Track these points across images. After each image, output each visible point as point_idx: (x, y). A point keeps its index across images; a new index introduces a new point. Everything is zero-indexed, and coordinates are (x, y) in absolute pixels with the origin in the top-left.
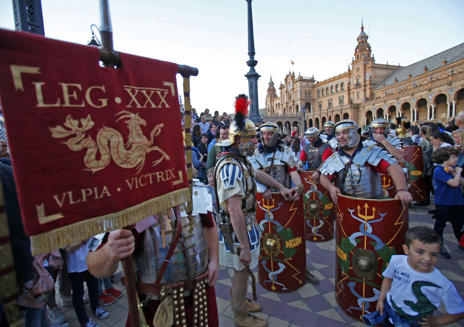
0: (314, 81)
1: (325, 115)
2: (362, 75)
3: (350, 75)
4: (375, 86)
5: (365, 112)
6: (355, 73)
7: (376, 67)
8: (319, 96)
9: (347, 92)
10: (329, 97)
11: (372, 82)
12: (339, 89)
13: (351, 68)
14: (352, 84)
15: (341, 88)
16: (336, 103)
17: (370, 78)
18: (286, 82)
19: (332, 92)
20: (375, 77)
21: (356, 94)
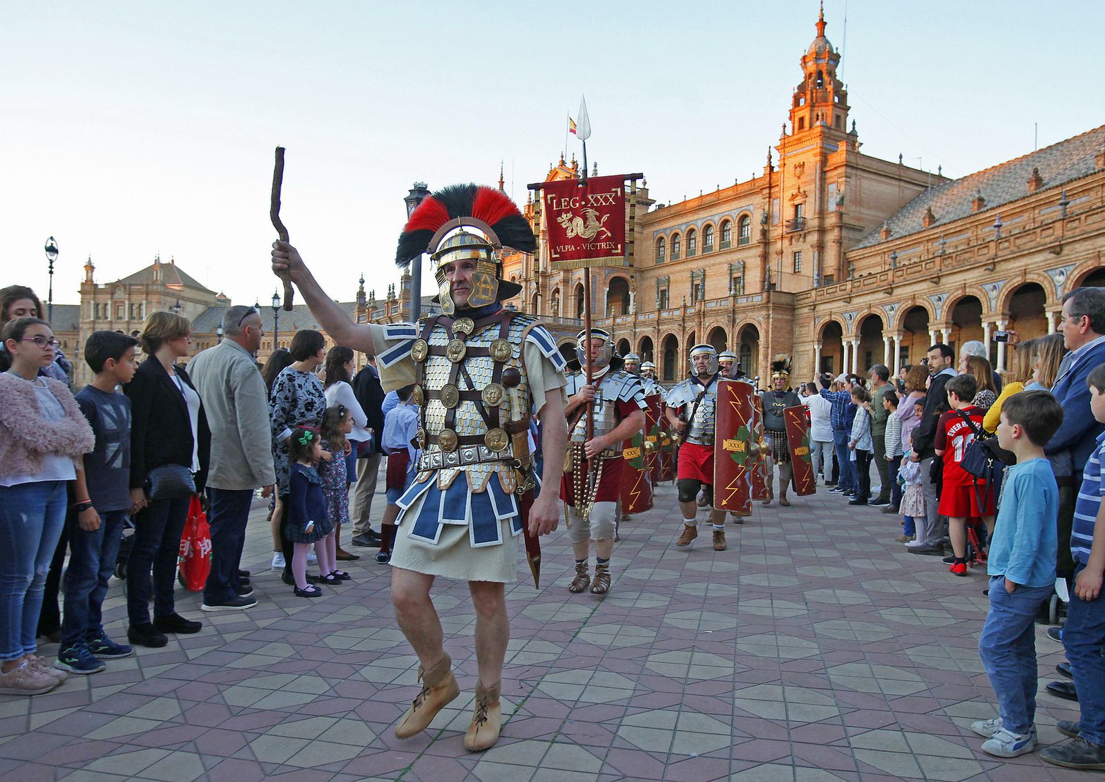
0: (648, 203)
1: (676, 326)
2: (812, 189)
3: (770, 188)
4: (858, 235)
5: (819, 327)
6: (789, 183)
7: (860, 165)
8: (659, 258)
9: (759, 251)
10: (694, 265)
11: (846, 219)
12: (732, 236)
13: (775, 163)
14: (776, 221)
15: (740, 233)
16: (717, 286)
17: (841, 203)
19: (706, 248)
20: (858, 202)
21: (788, 260)
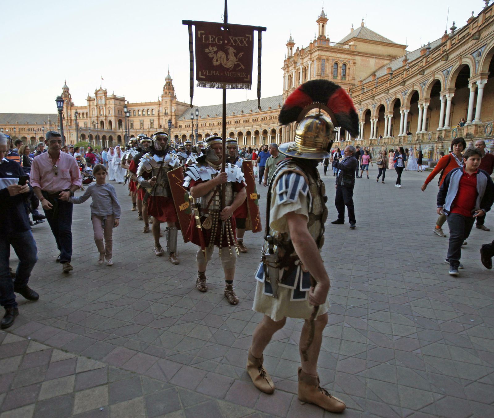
0: (125, 101)
2: (169, 107)
3: (159, 105)
4: (178, 117)
6: (164, 105)
7: (178, 104)
9: (157, 117)
10: (141, 118)
11: (176, 114)
12: (149, 113)
13: (160, 100)
14: (161, 112)
15: (152, 113)
16: (147, 124)
17: (175, 111)
18: (96, 96)
19: (143, 115)
20: (178, 111)
